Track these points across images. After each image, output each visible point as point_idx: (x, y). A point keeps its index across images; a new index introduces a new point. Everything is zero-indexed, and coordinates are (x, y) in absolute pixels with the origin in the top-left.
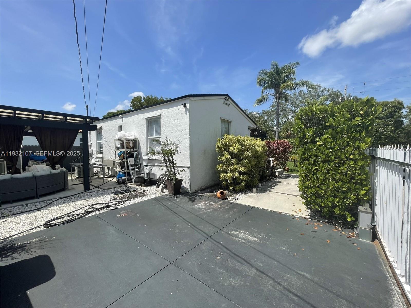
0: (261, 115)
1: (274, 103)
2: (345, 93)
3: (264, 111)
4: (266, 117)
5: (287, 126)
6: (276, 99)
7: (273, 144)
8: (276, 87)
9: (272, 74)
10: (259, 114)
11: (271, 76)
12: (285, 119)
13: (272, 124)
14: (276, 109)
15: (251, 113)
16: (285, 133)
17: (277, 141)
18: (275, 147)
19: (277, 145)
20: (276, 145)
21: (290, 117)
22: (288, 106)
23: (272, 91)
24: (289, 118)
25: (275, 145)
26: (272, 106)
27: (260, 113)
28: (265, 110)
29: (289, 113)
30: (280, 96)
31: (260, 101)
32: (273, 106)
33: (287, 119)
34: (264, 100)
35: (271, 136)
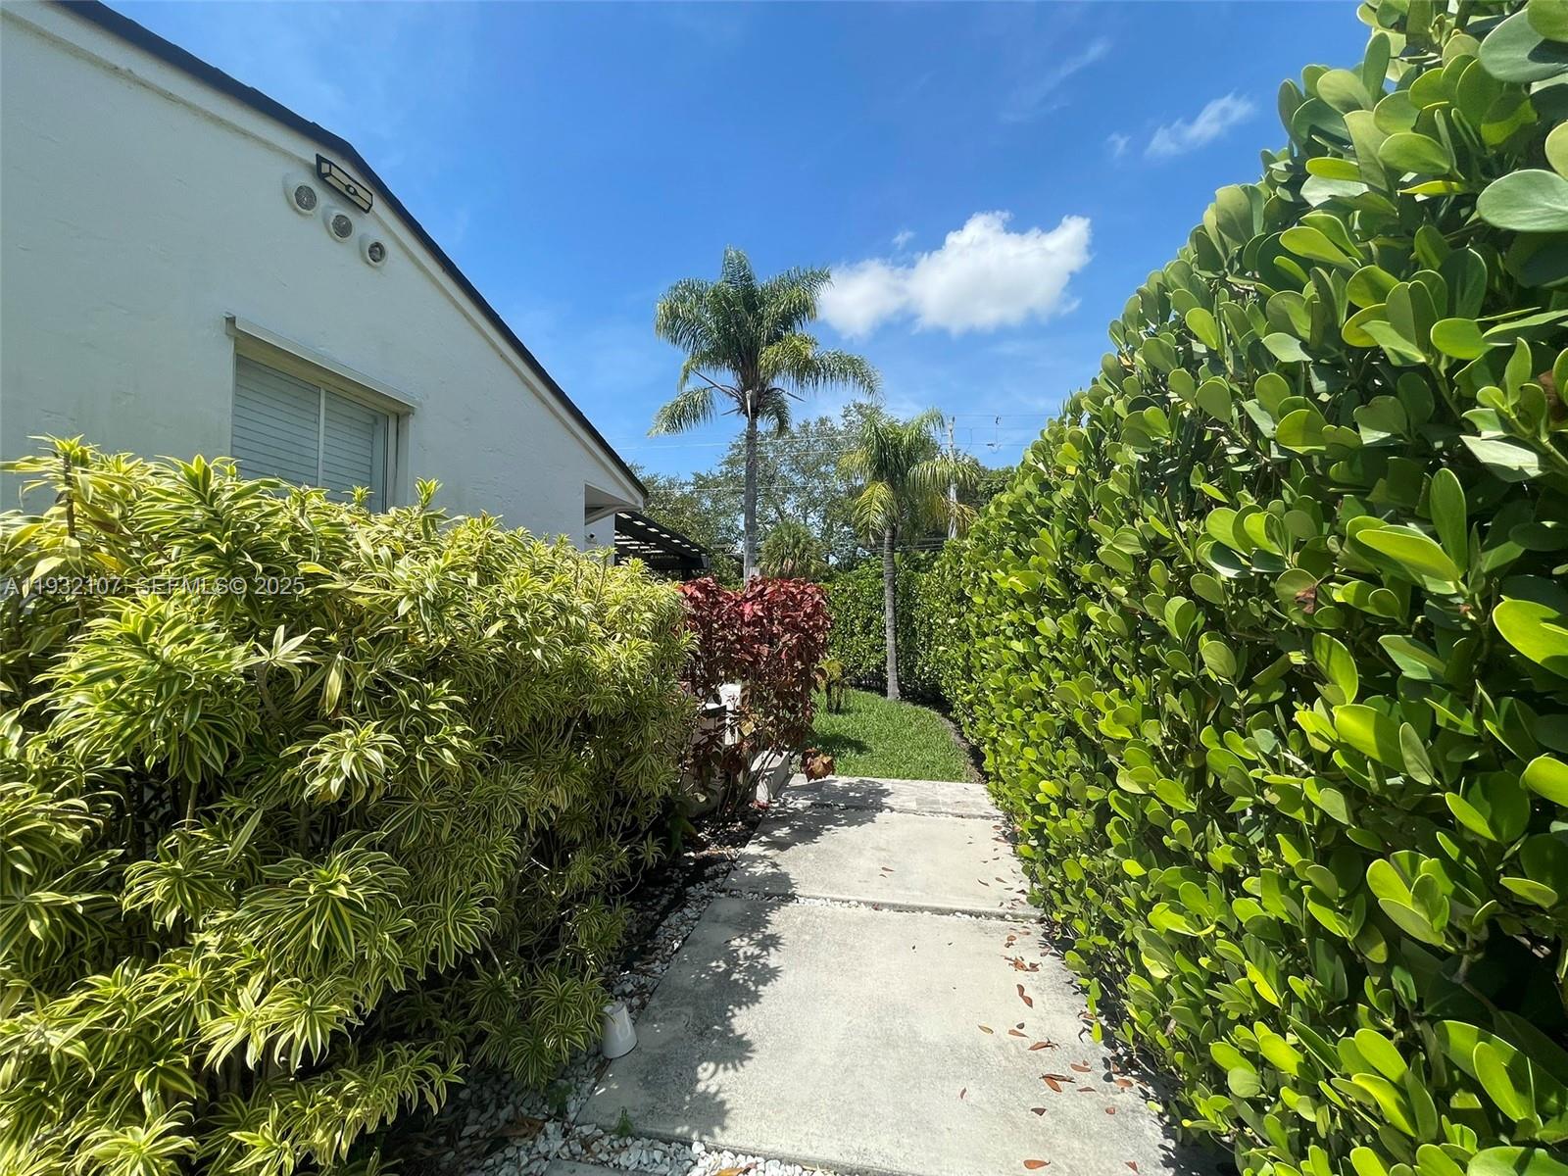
0: (687, 489)
1: (736, 451)
2: (950, 442)
3: (699, 477)
4: (708, 504)
5: (782, 538)
6: (746, 413)
7: (737, 604)
8: (742, 360)
9: (727, 301)
10: (682, 486)
11: (723, 306)
12: (773, 514)
13: (729, 530)
14: (744, 473)
15: (651, 481)
16: (776, 565)
17: (760, 587)
18: (748, 625)
19: (762, 610)
20: (755, 615)
21: (789, 508)
22: (783, 468)
23: (727, 377)
24: (788, 511)
25: (747, 608)
26: (727, 463)
27: (687, 484)
28: (705, 475)
29: (786, 492)
30: (760, 401)
31: (680, 416)
32: (731, 462)
33: (780, 514)
34: (696, 416)
35: (725, 575)
